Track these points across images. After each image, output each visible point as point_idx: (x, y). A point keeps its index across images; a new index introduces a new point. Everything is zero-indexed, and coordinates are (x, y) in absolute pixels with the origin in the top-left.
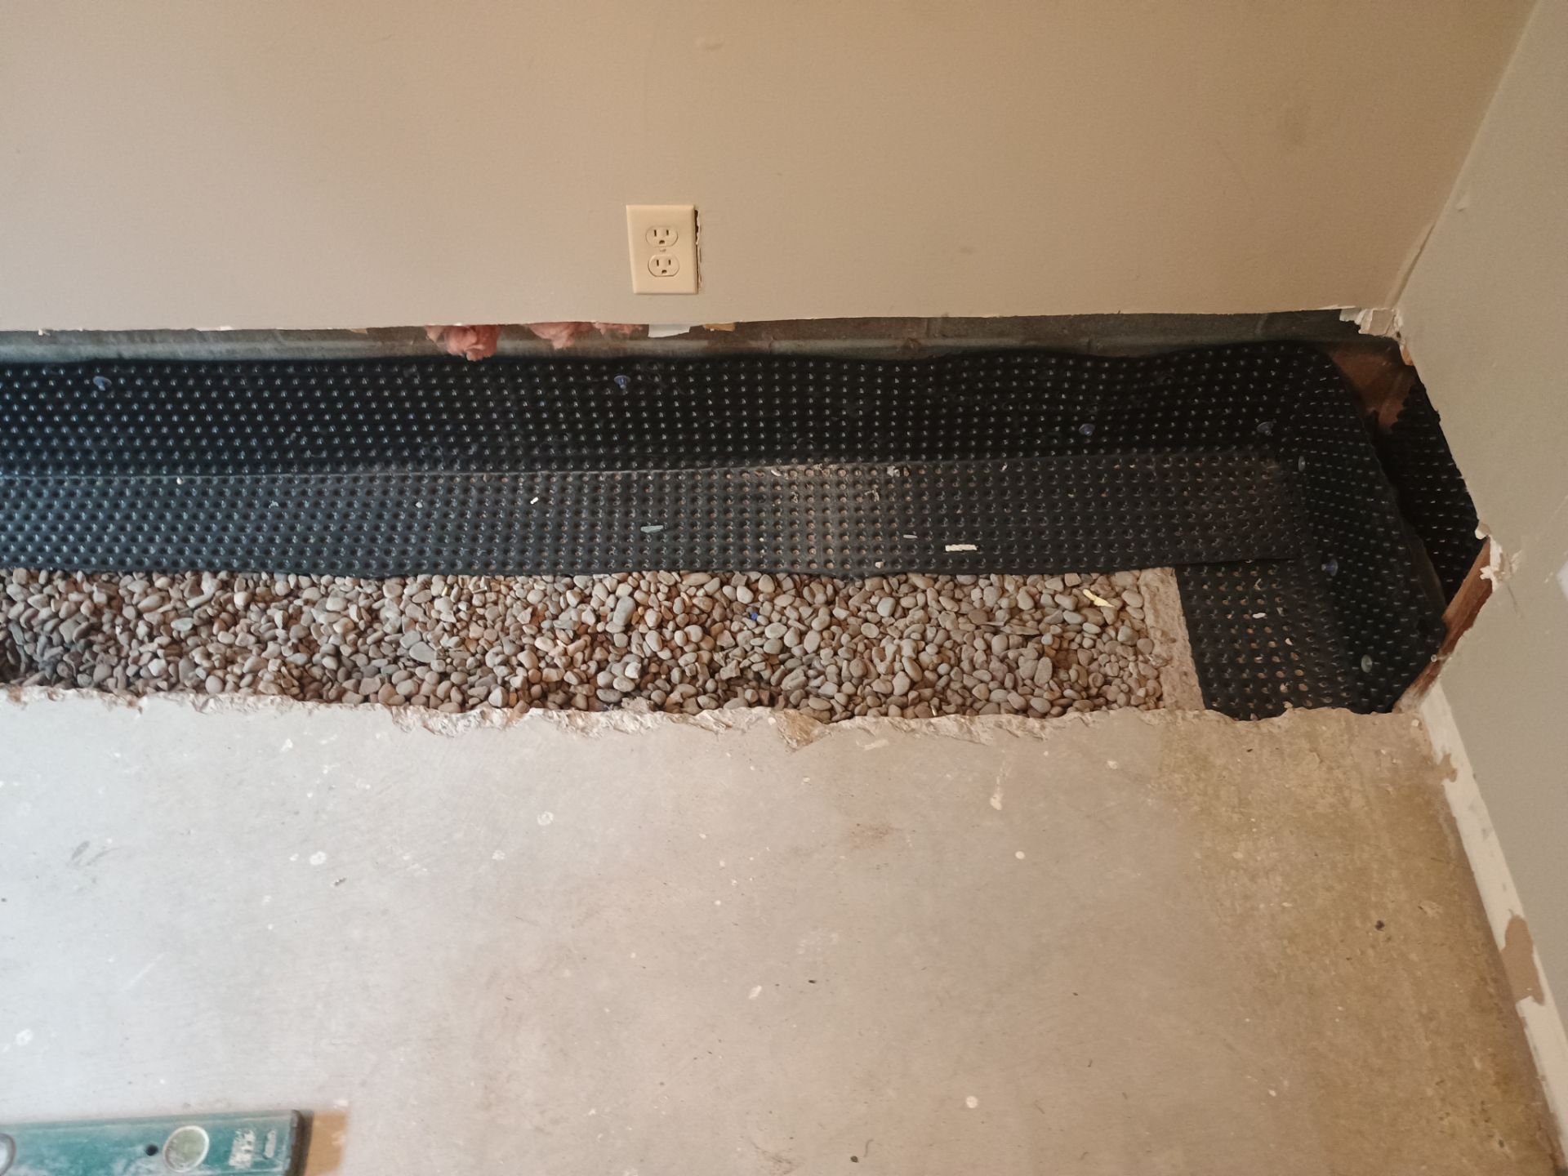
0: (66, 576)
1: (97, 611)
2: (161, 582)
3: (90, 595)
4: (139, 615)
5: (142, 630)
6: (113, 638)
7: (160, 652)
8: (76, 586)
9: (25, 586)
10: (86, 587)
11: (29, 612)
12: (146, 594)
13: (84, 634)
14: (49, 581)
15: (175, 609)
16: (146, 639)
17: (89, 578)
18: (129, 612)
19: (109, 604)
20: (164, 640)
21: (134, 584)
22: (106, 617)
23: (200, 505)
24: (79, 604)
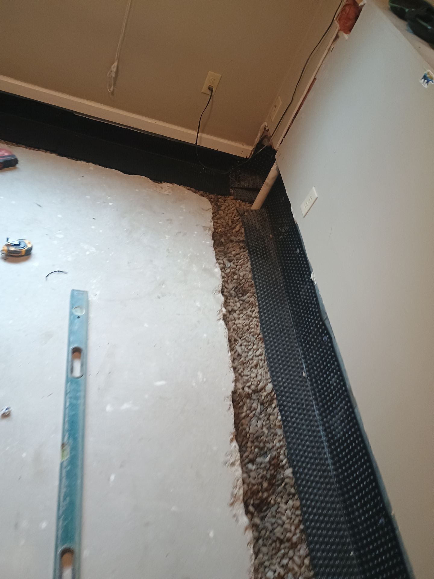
0: (300, 522)
1: (289, 540)
2: (307, 561)
3: (295, 534)
4: (291, 558)
5: (285, 561)
6: (279, 550)
7: (276, 574)
8: (297, 527)
9: (293, 506)
10: (298, 531)
11: (283, 512)
12: (300, 557)
13: (278, 538)
14: (297, 516)
15: (296, 573)
16: (281, 565)
17: (302, 531)
18: (291, 553)
19: (292, 544)
20: (282, 573)
21: (303, 550)
22: (287, 544)
23: (344, 567)
24: (290, 531)
